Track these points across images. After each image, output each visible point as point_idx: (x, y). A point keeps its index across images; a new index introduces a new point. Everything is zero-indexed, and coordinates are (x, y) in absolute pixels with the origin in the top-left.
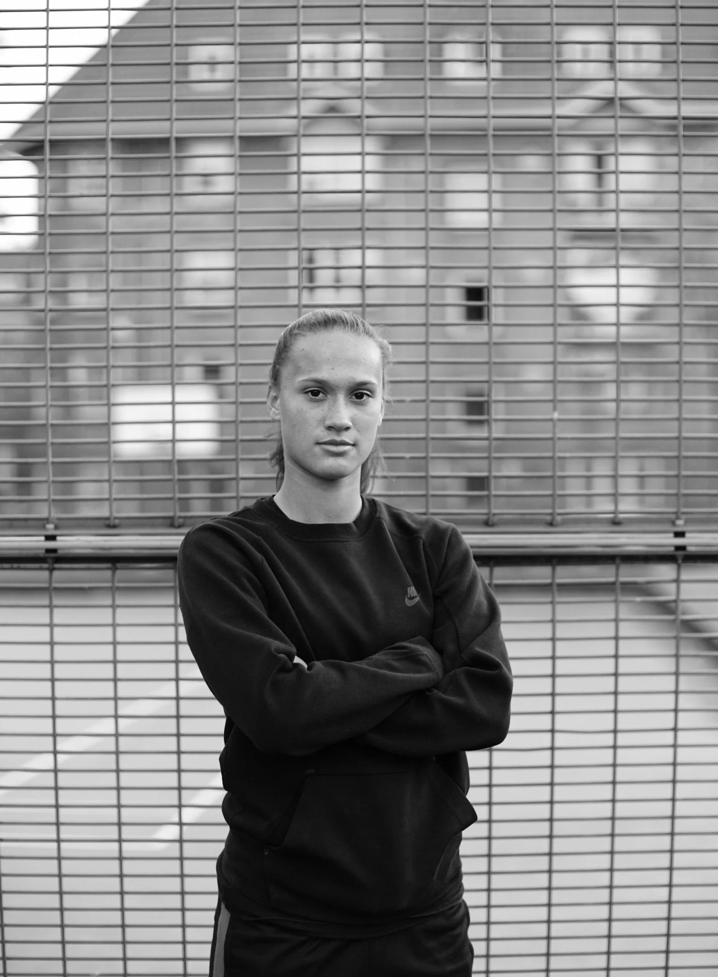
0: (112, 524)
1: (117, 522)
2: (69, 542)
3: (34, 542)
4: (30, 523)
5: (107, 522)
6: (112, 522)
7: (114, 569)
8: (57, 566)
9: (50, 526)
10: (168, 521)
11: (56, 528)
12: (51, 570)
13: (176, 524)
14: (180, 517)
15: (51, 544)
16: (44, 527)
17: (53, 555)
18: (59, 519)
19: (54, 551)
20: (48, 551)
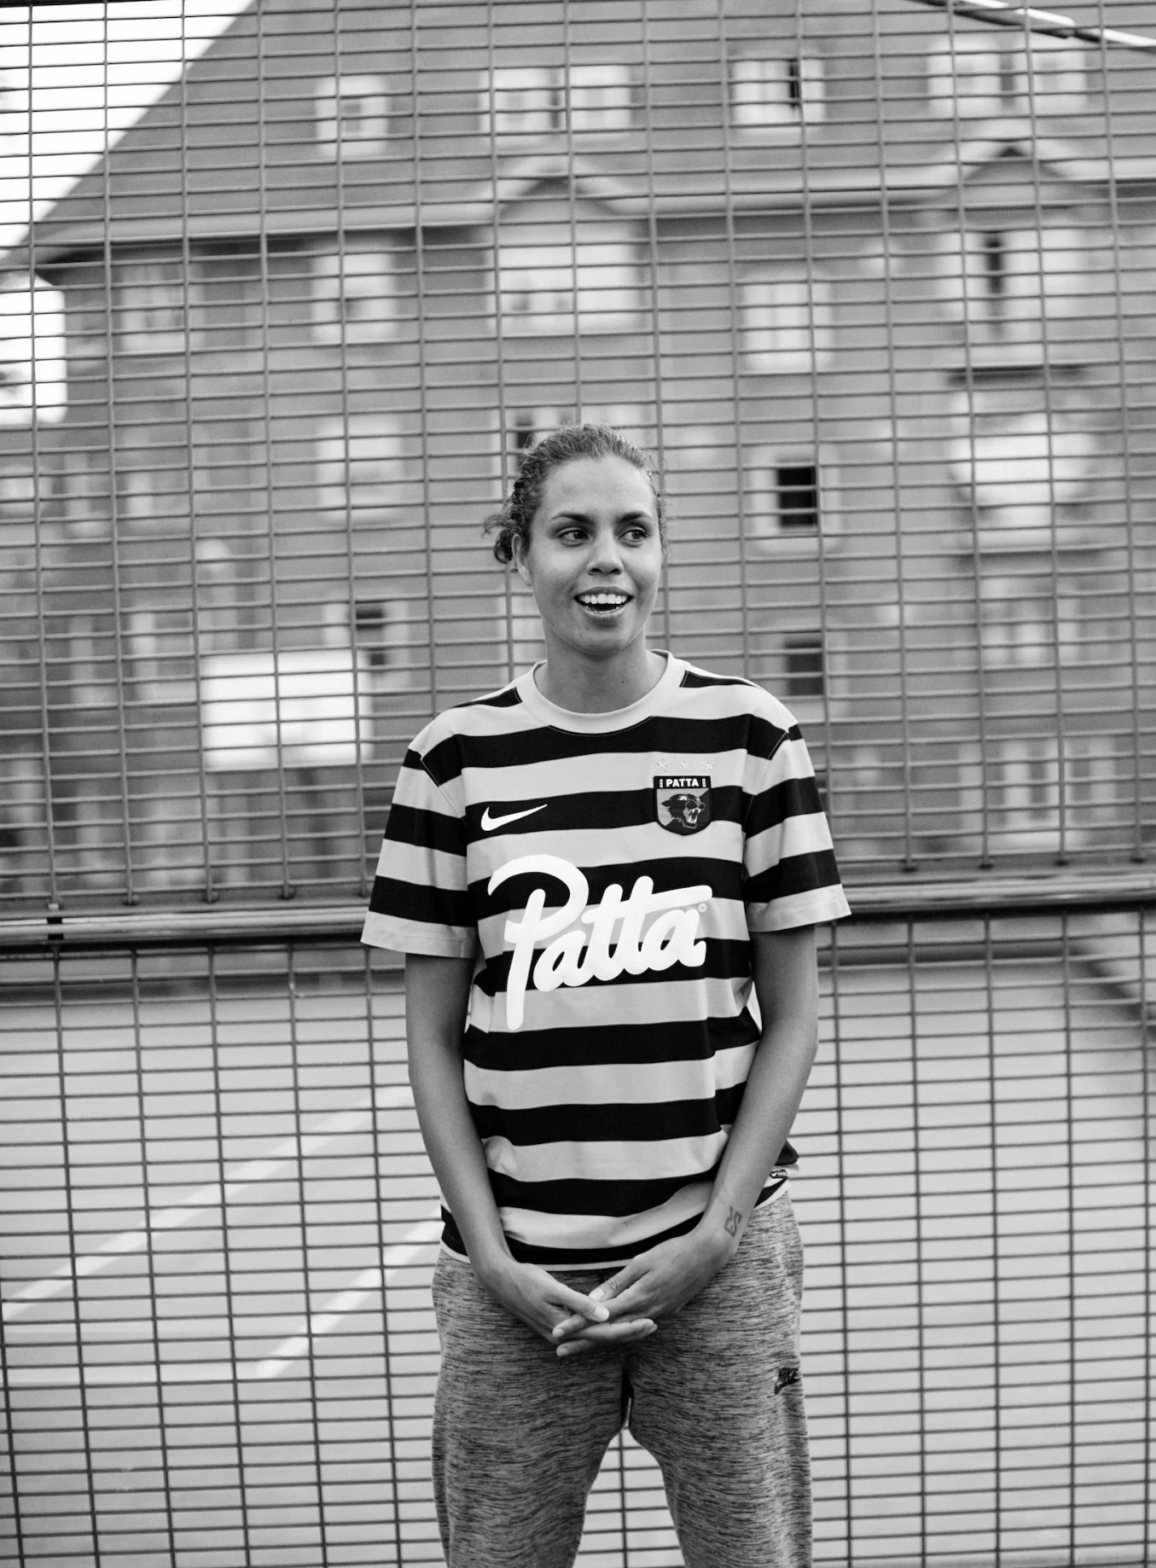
0: (130, 901)
1: (136, 898)
2: (77, 925)
3: (34, 927)
4: (30, 903)
5: (124, 899)
6: (130, 899)
7: (135, 957)
8: (63, 955)
9: (54, 906)
10: (200, 895)
11: (61, 908)
12: (57, 960)
13: (210, 899)
14: (214, 890)
15: (55, 929)
16: (46, 907)
17: (57, 942)
18: (65, 897)
19: (60, 936)
20: (52, 936)
